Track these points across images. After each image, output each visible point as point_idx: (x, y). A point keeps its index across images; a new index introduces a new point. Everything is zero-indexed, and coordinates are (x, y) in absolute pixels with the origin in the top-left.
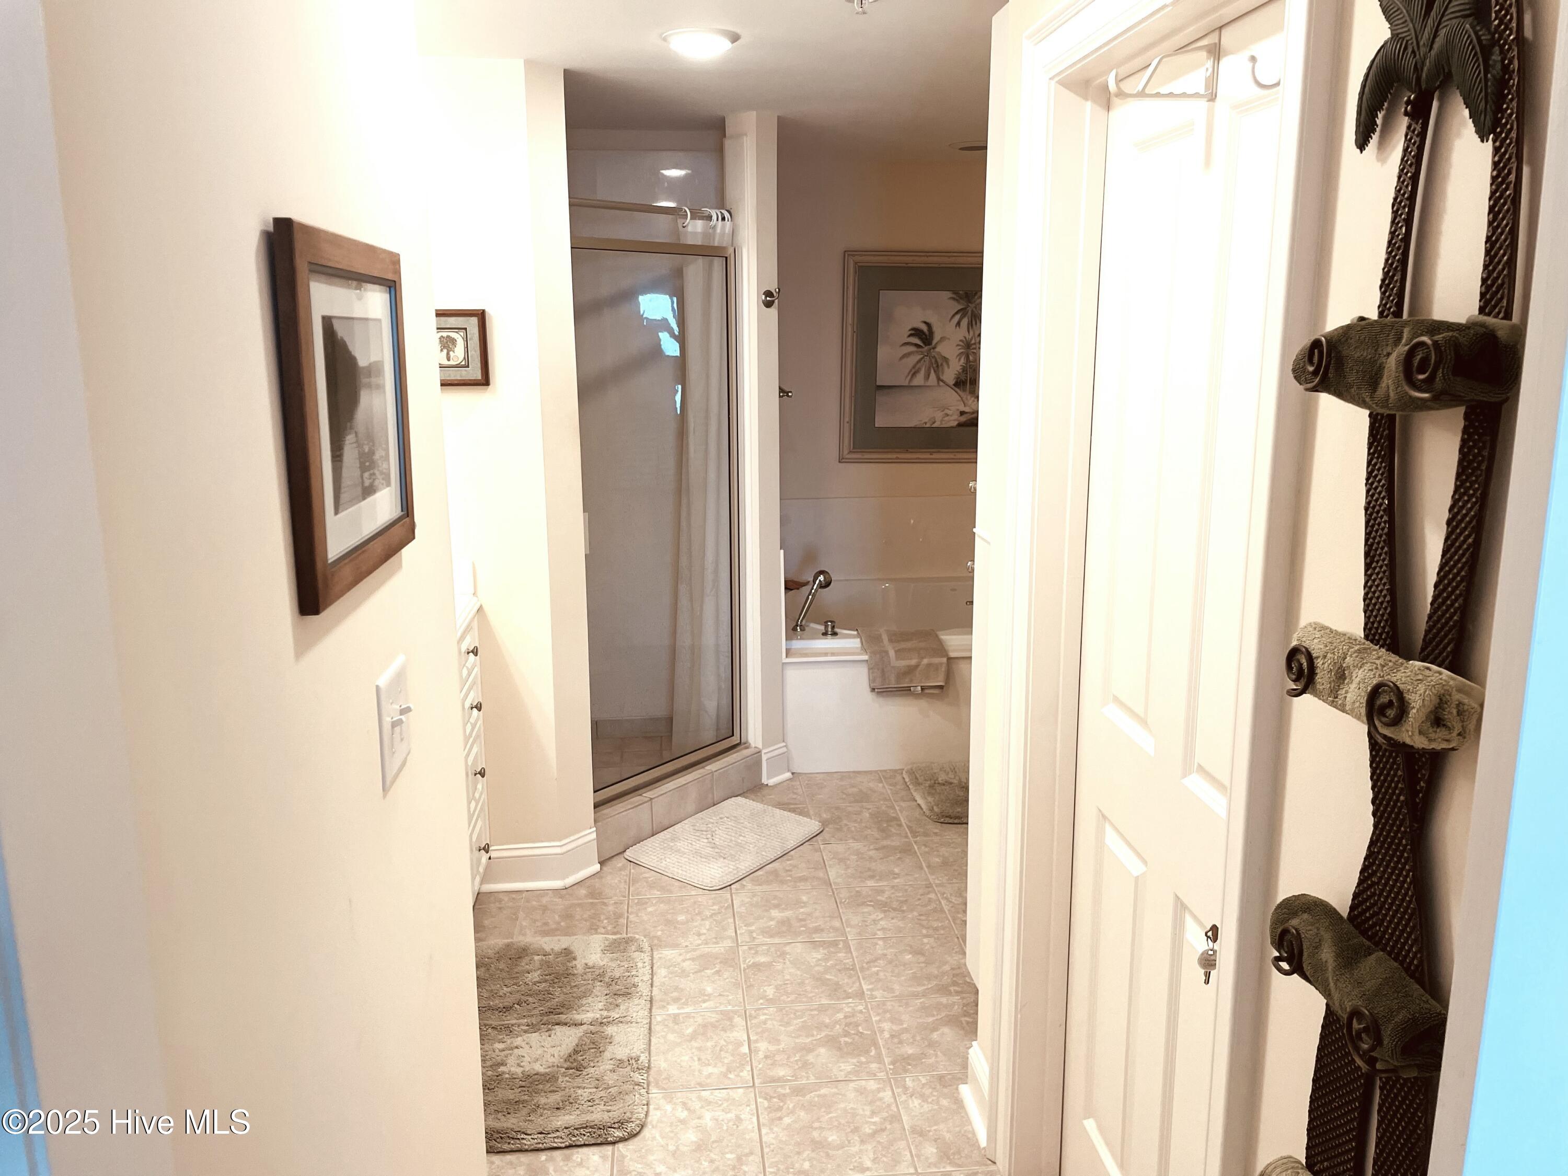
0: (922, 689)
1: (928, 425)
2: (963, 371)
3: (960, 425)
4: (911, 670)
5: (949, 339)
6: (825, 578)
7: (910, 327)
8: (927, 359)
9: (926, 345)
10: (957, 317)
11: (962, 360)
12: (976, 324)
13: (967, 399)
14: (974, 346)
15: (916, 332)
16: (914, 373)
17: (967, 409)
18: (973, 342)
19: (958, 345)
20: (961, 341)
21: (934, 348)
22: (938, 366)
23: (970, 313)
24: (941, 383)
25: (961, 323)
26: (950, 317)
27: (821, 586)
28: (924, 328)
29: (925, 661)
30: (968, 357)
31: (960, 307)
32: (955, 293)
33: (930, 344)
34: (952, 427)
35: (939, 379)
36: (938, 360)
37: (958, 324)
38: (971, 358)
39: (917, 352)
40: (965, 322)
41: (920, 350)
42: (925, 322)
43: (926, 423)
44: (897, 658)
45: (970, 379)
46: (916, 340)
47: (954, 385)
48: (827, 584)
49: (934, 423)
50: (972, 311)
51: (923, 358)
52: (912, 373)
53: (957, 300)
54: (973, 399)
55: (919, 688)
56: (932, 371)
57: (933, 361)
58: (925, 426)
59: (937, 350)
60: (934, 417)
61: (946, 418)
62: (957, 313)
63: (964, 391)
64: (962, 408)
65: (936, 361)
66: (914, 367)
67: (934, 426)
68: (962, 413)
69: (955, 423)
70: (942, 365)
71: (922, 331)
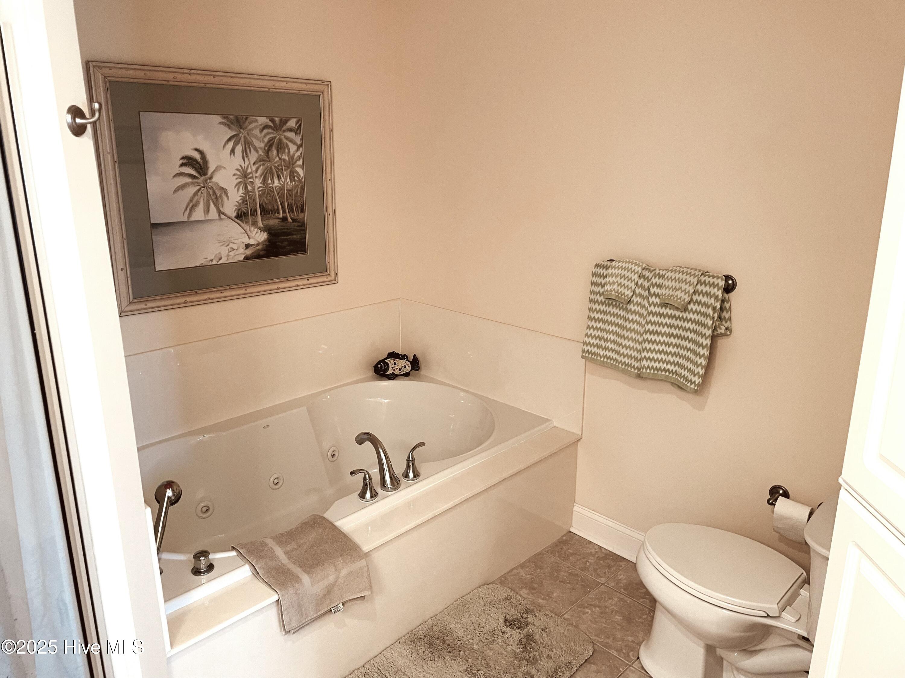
0: (343, 605)
1: (214, 262)
2: (243, 202)
3: (246, 258)
4: (329, 590)
5: (224, 168)
6: (173, 490)
7: (180, 157)
8: (204, 191)
9: (201, 176)
10: (231, 144)
11: (241, 191)
12: (250, 151)
13: (250, 230)
14: (251, 175)
15: (188, 161)
16: (192, 206)
17: (252, 242)
18: (249, 170)
19: (234, 175)
20: (237, 170)
21: (211, 178)
22: (216, 198)
23: (242, 139)
24: (222, 216)
25: (236, 151)
26: (223, 144)
27: (173, 502)
28: (197, 156)
29: (344, 572)
30: (246, 188)
31: (231, 133)
32: (225, 117)
33: (205, 174)
34: (239, 261)
35: (220, 212)
36: (217, 191)
37: (233, 151)
38: (249, 188)
39: (192, 183)
40: (239, 149)
41: (196, 180)
42: (196, 150)
43: (212, 260)
44: (313, 584)
45: (251, 210)
46: (189, 170)
47: (236, 217)
48: (177, 498)
49: (220, 259)
50: (245, 137)
51: (200, 189)
52: (190, 205)
53: (228, 125)
54: (256, 230)
55: (341, 605)
56: (212, 204)
57: (211, 192)
58: (211, 263)
59: (214, 180)
60: (220, 253)
61: (232, 253)
62: (230, 139)
63: (247, 223)
64: (247, 241)
65: (214, 193)
66: (191, 200)
67: (221, 262)
68: (247, 246)
69: (241, 258)
70: (220, 196)
71: (195, 160)
